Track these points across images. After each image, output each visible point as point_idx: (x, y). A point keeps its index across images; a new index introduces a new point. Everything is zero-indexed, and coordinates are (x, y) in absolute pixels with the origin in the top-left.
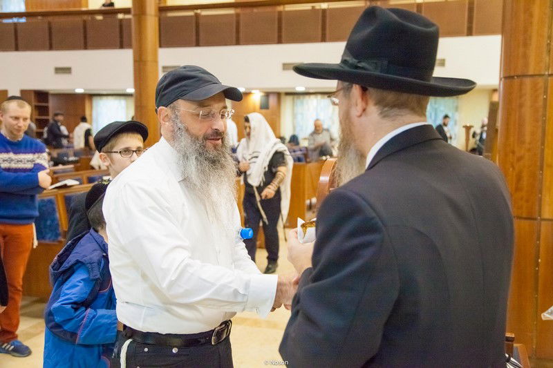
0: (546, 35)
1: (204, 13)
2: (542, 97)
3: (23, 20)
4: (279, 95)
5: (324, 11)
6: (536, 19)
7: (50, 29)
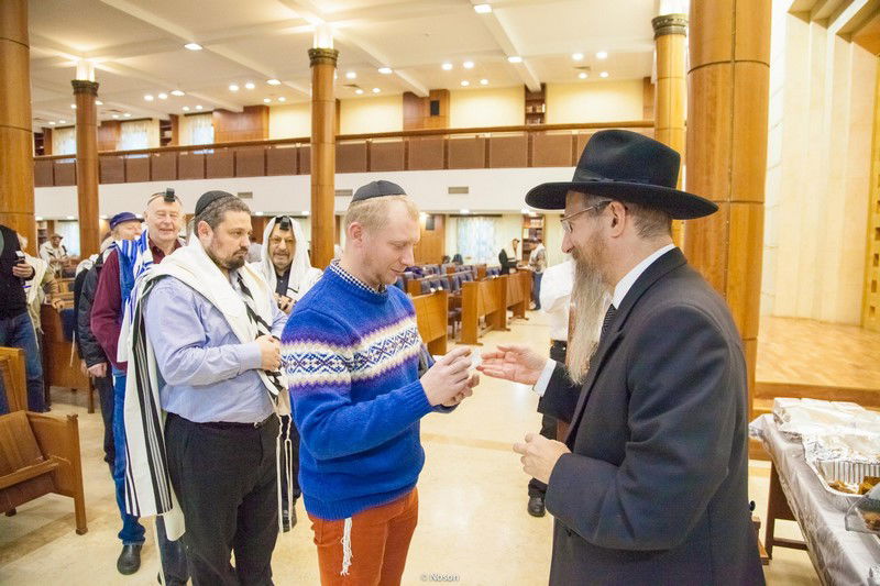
0: (727, 163)
1: (375, 141)
2: (725, 222)
3: (212, 151)
4: (444, 216)
5: (487, 140)
6: (717, 149)
7: (235, 158)
